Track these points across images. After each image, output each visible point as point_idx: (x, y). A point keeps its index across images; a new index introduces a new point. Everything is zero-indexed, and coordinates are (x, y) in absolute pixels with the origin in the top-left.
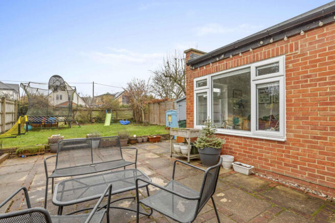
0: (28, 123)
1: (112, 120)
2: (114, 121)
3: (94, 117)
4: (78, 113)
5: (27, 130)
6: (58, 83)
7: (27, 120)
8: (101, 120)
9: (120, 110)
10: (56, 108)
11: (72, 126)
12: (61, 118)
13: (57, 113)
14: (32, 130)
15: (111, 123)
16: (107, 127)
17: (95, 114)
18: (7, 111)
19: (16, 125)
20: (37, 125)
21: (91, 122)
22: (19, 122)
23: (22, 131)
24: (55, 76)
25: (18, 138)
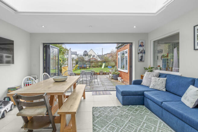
0: (78, 67)
1: (105, 66)
2: (106, 67)
3: (99, 64)
4: (93, 63)
5: (78, 69)
6: (86, 53)
7: (78, 66)
8: (101, 66)
9: (110, 62)
10: (86, 62)
11: (90, 68)
12: (88, 65)
13: (87, 63)
14: (79, 69)
15: (104, 67)
16: (102, 69)
17: (100, 64)
18: (73, 63)
19: (75, 67)
20: (81, 68)
21: (98, 67)
22: (76, 66)
23: (77, 69)
24: (85, 51)
25: (76, 71)
